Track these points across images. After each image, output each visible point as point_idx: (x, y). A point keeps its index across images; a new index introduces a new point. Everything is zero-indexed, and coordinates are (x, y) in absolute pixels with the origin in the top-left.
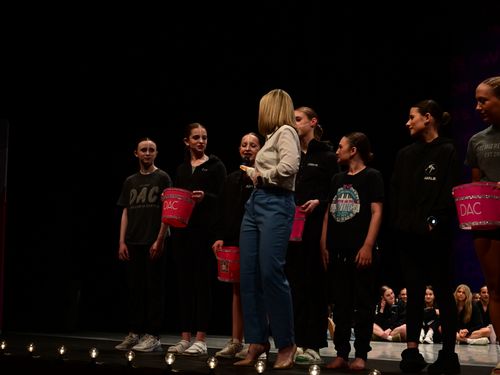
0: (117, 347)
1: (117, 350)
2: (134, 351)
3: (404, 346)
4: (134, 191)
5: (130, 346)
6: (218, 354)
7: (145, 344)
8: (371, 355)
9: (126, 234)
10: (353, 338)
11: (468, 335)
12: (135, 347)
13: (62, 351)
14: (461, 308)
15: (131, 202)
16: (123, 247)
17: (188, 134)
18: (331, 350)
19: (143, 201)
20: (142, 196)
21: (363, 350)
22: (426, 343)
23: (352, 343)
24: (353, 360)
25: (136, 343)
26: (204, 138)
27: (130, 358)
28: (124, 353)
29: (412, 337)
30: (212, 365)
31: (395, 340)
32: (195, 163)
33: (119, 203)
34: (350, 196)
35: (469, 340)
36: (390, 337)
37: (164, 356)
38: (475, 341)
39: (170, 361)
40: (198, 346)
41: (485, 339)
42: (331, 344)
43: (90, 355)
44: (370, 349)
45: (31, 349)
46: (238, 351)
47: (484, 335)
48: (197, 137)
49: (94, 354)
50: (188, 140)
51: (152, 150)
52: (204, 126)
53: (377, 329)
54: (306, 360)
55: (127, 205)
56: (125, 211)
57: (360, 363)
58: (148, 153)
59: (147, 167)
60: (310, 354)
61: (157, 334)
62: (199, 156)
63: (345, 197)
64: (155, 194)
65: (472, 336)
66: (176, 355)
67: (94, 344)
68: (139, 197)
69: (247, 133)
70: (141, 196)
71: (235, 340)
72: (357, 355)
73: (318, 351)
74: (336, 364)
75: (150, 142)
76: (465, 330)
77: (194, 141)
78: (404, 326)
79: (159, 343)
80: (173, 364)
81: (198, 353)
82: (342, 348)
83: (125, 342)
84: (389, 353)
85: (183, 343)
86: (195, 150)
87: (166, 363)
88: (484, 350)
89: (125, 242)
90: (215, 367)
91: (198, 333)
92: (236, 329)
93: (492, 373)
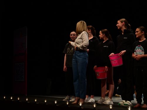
0: (63, 100)
1: (63, 101)
4: (69, 49)
13: (46, 101)
18: (135, 101)
19: (72, 52)
23: (142, 99)
24: (143, 105)
27: (68, 104)
28: (66, 102)
34: (141, 49)
40: (92, 100)
42: (135, 99)
43: (54, 103)
45: (36, 101)
46: (103, 102)
49: (56, 102)
51: (74, 35)
55: (66, 53)
58: (72, 36)
60: (128, 103)
63: (139, 49)
67: (56, 99)
71: (102, 98)
72: (144, 103)
74: (137, 106)
80: (82, 106)
83: (66, 98)
87: (80, 105)
90: (96, 107)
91: (92, 96)
92: (103, 94)
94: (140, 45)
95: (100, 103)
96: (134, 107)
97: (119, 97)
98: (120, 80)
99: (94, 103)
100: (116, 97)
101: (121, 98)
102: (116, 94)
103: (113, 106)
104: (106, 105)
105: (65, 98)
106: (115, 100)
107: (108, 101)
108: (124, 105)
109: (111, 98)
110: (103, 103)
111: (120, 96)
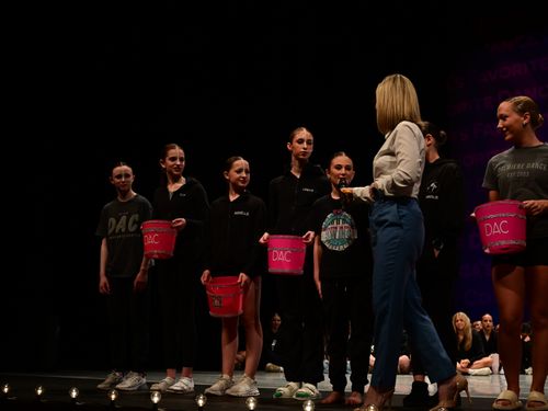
0: (99, 386)
2: (118, 390)
4: (112, 220)
5: (113, 385)
6: (207, 390)
7: (130, 382)
9: (107, 266)
11: (470, 366)
12: (118, 386)
13: (40, 392)
14: (461, 338)
15: (110, 231)
16: (103, 280)
17: (164, 155)
18: (326, 384)
19: (123, 230)
20: (121, 226)
23: (348, 377)
24: (349, 394)
25: (120, 382)
26: (181, 160)
27: (113, 397)
28: (107, 392)
30: (201, 402)
32: (173, 188)
33: (97, 234)
35: (470, 370)
37: (149, 395)
38: (477, 371)
39: (156, 399)
40: (184, 383)
41: (487, 369)
43: (69, 395)
44: (367, 382)
45: (6, 390)
46: (228, 388)
47: (486, 365)
48: (173, 159)
49: (74, 394)
50: (164, 162)
51: (127, 176)
52: (181, 147)
55: (106, 236)
56: (104, 241)
57: (357, 398)
58: (123, 179)
59: (125, 194)
61: (142, 371)
62: (176, 179)
63: (338, 223)
64: (134, 222)
65: (474, 366)
67: (75, 384)
68: (119, 226)
70: (119, 224)
71: (226, 376)
72: (354, 388)
73: (316, 386)
75: (125, 167)
76: (467, 361)
77: (170, 163)
79: (144, 380)
80: (159, 402)
81: (183, 391)
82: (338, 382)
83: (108, 381)
85: (167, 380)
87: (152, 402)
88: (485, 381)
89: (106, 274)
90: (204, 405)
91: (184, 369)
92: (226, 363)
93: (495, 405)
94: (338, 208)
95: (220, 393)
96: (324, 401)
97: (278, 371)
98: (278, 317)
99: (198, 393)
100: (270, 371)
101: (282, 376)
102: (269, 364)
103: (259, 400)
104: (238, 397)
105: (103, 381)
106: (265, 382)
107: (243, 386)
108: (298, 395)
109: (252, 376)
110: (228, 392)
111: (282, 368)
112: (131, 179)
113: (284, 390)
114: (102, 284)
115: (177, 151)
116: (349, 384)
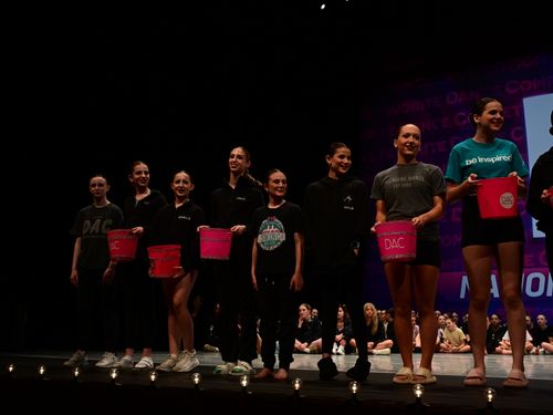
0: (66, 363)
3: (320, 357)
4: (88, 222)
6: (159, 367)
8: (293, 366)
10: (277, 352)
11: (374, 347)
14: (368, 323)
15: (84, 232)
16: (74, 273)
18: (259, 362)
19: (97, 232)
20: (95, 228)
21: (286, 361)
22: (338, 354)
23: (277, 355)
26: (146, 173)
27: (76, 373)
28: (71, 369)
29: (326, 349)
30: (153, 378)
31: (313, 352)
32: (139, 198)
34: (275, 227)
35: (374, 351)
36: (308, 350)
37: (109, 371)
38: (379, 351)
40: (145, 362)
43: (38, 372)
44: (292, 360)
47: (387, 346)
48: (140, 173)
49: (42, 371)
50: (132, 177)
51: (100, 185)
53: (298, 343)
54: (241, 371)
55: (81, 235)
56: (78, 240)
57: (282, 374)
58: (96, 188)
59: (99, 200)
62: (143, 191)
63: (270, 228)
64: (107, 226)
66: (120, 370)
67: (42, 362)
68: (92, 229)
69: (180, 171)
70: (93, 226)
72: (281, 366)
73: (249, 363)
74: (262, 374)
75: (100, 178)
76: (372, 343)
77: (137, 176)
78: (320, 340)
80: (116, 378)
82: (269, 361)
83: (73, 359)
84: (306, 364)
85: (127, 358)
86: (139, 186)
87: (111, 377)
88: (386, 359)
89: (77, 268)
90: (155, 380)
91: (145, 350)
93: (395, 379)
94: (271, 216)
95: (168, 370)
97: (213, 351)
99: (152, 370)
100: (207, 351)
101: (218, 356)
102: (207, 345)
103: (202, 376)
108: (234, 372)
111: (217, 349)
112: (106, 189)
113: (223, 367)
114: (72, 277)
115: (142, 166)
116: (278, 362)
